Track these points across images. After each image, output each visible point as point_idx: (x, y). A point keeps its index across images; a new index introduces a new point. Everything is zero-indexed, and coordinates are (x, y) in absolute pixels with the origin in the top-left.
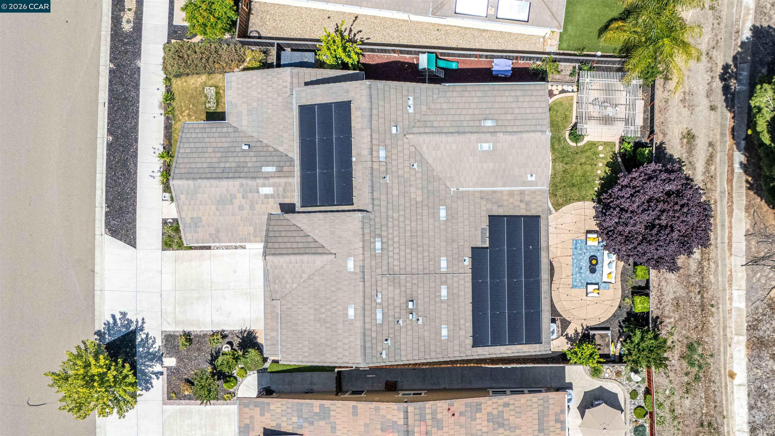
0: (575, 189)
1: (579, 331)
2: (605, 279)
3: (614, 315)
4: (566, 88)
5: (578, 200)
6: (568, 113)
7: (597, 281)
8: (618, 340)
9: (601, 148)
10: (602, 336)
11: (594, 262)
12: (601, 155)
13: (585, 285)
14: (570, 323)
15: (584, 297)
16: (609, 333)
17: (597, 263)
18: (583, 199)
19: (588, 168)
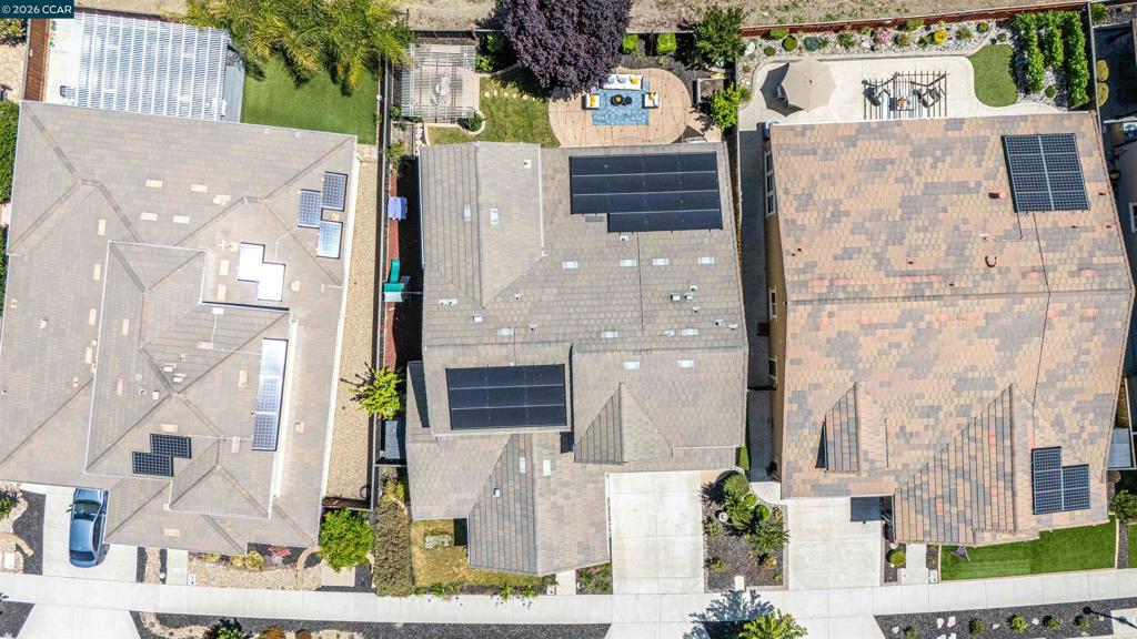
0: (534, 123)
1: (697, 115)
2: (638, 87)
3: (679, 76)
4: (418, 136)
5: (548, 118)
6: (448, 133)
7: (639, 96)
8: (706, 70)
9: (487, 95)
10: (704, 89)
11: (618, 99)
12: (496, 94)
13: (645, 111)
14: (688, 127)
15: (659, 111)
16: (700, 80)
17: (620, 96)
18: (546, 113)
19: (510, 109)
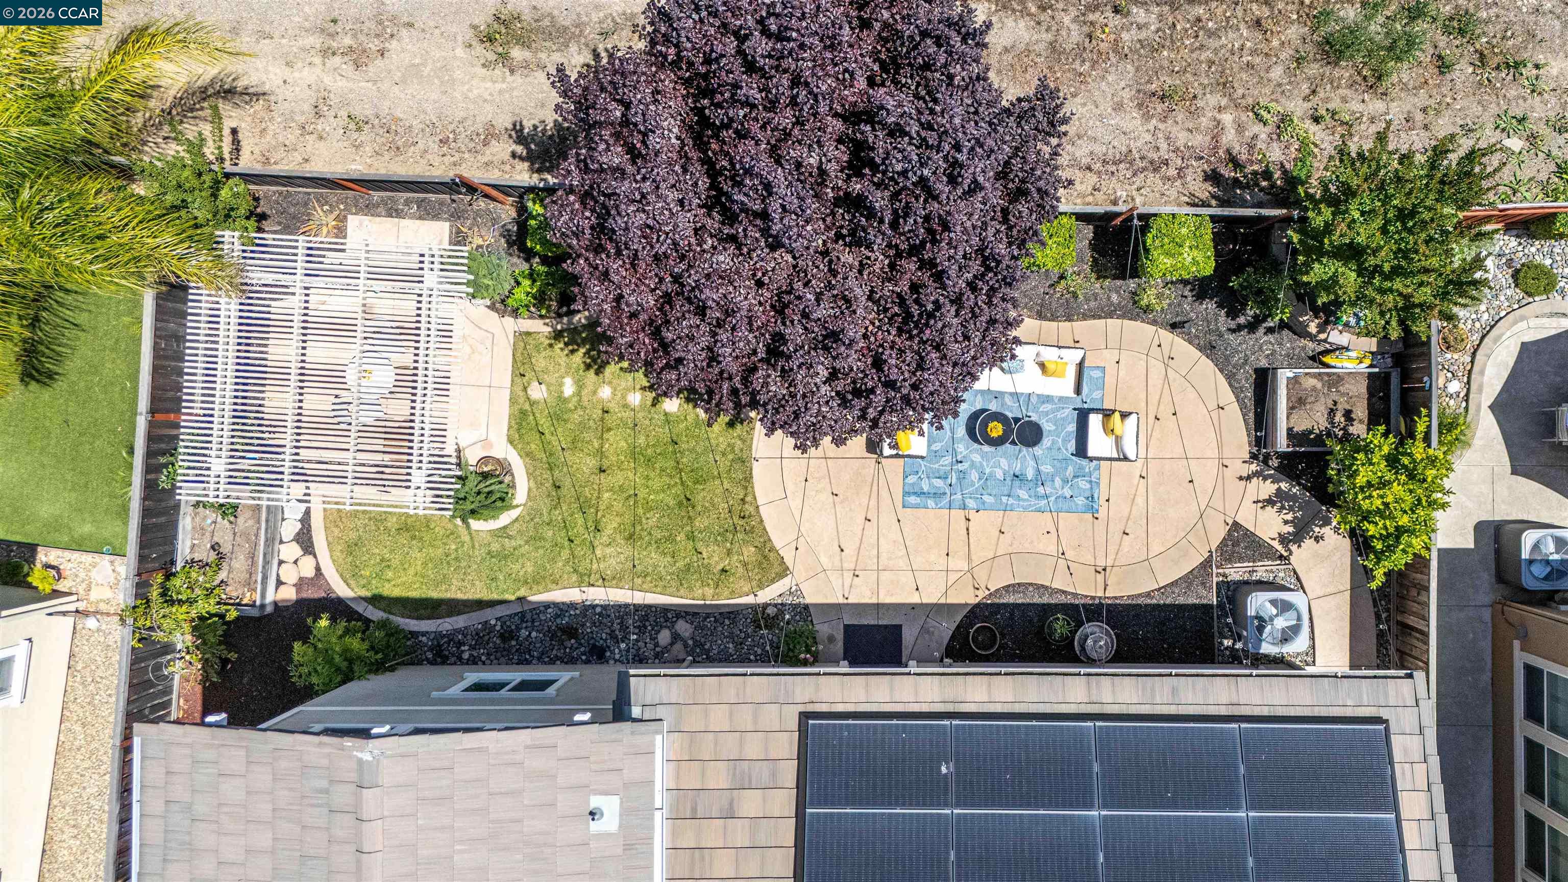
2: (1064, 386)
4: (289, 529)
5: (748, 479)
9: (537, 392)
10: (1298, 403)
11: (996, 430)
12: (569, 389)
14: (1236, 525)
15: (1137, 468)
16: (1284, 375)
17: (998, 417)
18: (743, 462)
19: (617, 442)
